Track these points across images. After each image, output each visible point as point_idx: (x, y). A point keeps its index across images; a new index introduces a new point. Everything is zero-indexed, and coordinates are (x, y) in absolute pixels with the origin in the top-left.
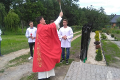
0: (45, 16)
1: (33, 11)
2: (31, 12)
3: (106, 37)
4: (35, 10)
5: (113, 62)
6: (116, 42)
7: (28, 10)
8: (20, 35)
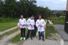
0: (17, 11)
1: (9, 9)
2: (8, 9)
3: (49, 22)
4: (11, 8)
5: (49, 36)
6: (53, 25)
7: (6, 8)
8: (2, 22)
